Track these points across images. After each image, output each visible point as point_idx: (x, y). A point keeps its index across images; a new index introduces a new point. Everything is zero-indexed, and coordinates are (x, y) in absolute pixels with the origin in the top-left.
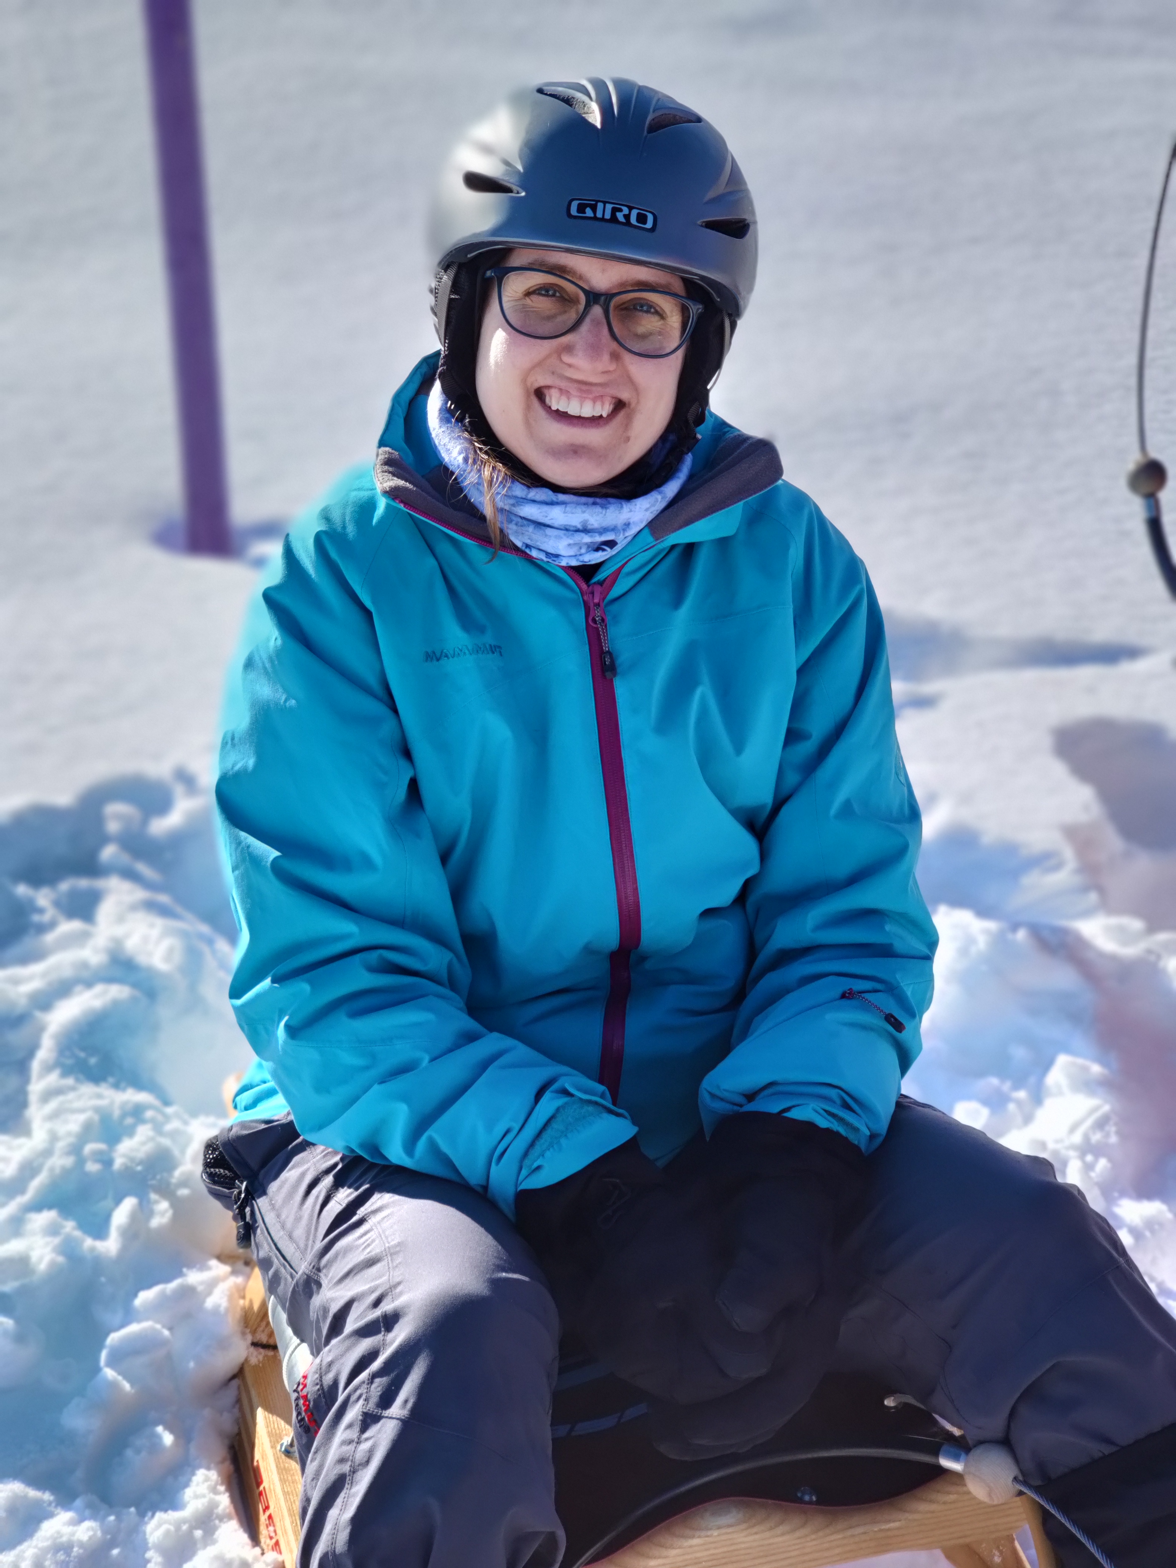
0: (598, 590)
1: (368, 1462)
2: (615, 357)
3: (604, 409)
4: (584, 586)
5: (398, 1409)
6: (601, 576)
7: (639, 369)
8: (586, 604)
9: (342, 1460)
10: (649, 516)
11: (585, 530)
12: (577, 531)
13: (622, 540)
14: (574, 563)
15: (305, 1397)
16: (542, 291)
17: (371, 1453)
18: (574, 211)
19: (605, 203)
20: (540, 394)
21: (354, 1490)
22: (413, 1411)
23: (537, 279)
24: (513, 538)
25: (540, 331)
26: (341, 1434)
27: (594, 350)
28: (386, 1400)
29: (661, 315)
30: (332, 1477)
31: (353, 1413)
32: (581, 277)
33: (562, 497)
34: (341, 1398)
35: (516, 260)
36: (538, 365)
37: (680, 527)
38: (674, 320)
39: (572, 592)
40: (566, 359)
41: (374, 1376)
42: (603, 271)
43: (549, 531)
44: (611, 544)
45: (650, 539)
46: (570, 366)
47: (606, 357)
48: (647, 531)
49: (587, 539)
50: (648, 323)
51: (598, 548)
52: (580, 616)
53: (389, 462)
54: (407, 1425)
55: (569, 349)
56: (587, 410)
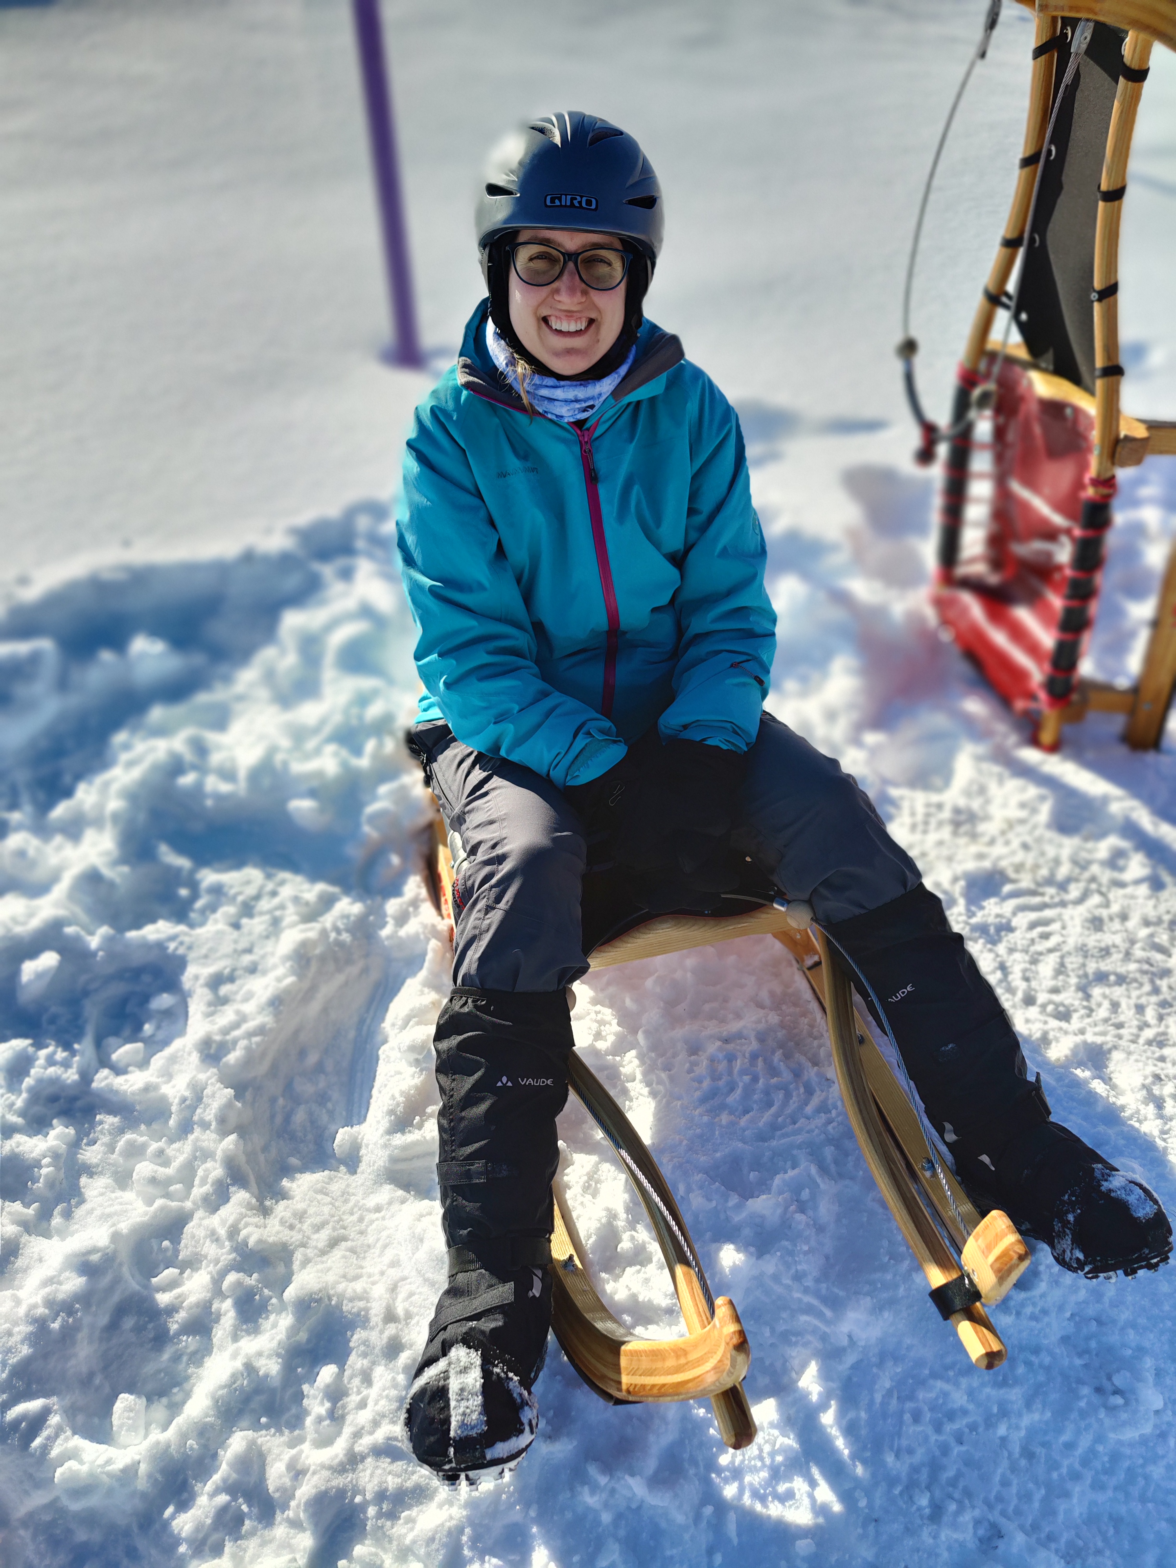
0: (586, 433)
1: (488, 930)
2: (584, 293)
3: (582, 325)
4: (579, 432)
5: (503, 905)
6: (588, 425)
7: (599, 299)
8: (581, 442)
9: (475, 928)
10: (612, 388)
11: (577, 401)
12: (573, 401)
13: (598, 403)
14: (572, 420)
15: (458, 891)
16: (540, 256)
17: (490, 926)
18: (548, 203)
19: (566, 195)
20: (545, 320)
21: (481, 943)
22: (511, 907)
23: (534, 249)
24: (537, 408)
25: (541, 281)
26: (474, 914)
27: (572, 290)
28: (498, 900)
29: (610, 264)
30: (470, 936)
31: (481, 904)
32: (559, 245)
33: (562, 383)
34: (475, 896)
35: (522, 238)
36: (542, 303)
37: (629, 392)
38: (618, 265)
39: (572, 435)
40: (557, 298)
41: (492, 887)
42: (572, 239)
43: (556, 403)
44: (592, 407)
45: (613, 401)
46: (559, 301)
47: (579, 294)
48: (611, 397)
49: (578, 406)
50: (603, 269)
51: (585, 410)
52: (577, 449)
53: (465, 366)
54: (508, 914)
55: (557, 291)
56: (573, 327)
